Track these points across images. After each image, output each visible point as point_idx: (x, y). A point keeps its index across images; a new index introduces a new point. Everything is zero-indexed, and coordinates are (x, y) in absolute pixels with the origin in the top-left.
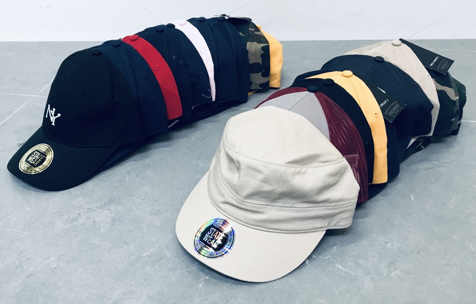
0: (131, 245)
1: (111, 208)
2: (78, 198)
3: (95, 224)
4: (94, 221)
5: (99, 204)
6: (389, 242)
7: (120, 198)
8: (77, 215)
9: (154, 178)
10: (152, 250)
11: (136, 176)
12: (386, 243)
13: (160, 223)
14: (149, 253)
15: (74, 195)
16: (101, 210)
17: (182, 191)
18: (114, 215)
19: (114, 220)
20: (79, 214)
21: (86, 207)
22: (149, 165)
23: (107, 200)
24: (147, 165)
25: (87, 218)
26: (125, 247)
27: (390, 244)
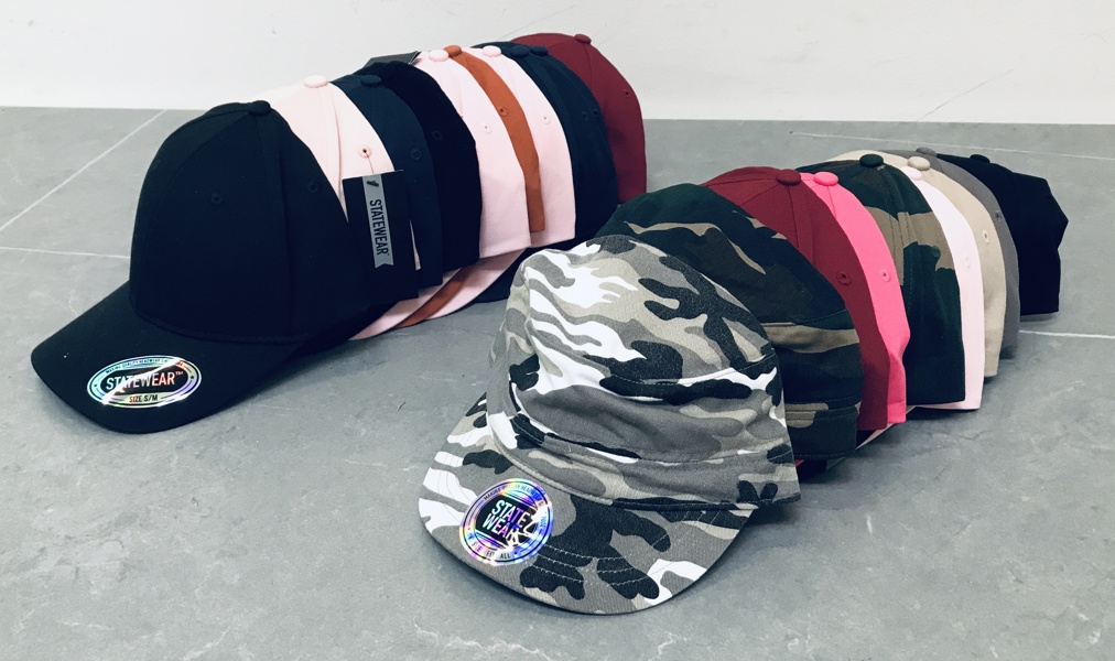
0: (160, 633)
1: (123, 538)
2: (46, 508)
3: (77, 577)
4: (78, 569)
5: (95, 524)
6: (794, 637)
7: (148, 512)
8: (37, 554)
9: (240, 462)
10: (209, 645)
11: (197, 457)
12: (788, 638)
13: (237, 576)
14: (200, 653)
15: (38, 500)
16: (98, 541)
17: (304, 497)
18: (127, 554)
19: (126, 566)
20: (42, 550)
21: (63, 533)
22: (234, 428)
23: (116, 515)
24: (228, 428)
25: (62, 562)
26: (145, 637)
27: (797, 640)
